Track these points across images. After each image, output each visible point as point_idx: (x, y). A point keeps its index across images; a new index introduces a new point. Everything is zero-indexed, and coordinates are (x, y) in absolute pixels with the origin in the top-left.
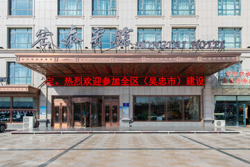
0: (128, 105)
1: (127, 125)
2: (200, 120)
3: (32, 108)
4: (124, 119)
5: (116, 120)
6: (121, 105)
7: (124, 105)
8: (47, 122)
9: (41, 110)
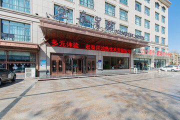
0: (101, 61)
1: (101, 72)
2: (129, 68)
3: (29, 61)
4: (99, 68)
5: (94, 69)
6: (97, 61)
7: (99, 61)
8: (47, 72)
9: (41, 63)
